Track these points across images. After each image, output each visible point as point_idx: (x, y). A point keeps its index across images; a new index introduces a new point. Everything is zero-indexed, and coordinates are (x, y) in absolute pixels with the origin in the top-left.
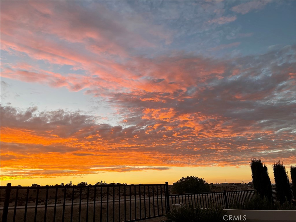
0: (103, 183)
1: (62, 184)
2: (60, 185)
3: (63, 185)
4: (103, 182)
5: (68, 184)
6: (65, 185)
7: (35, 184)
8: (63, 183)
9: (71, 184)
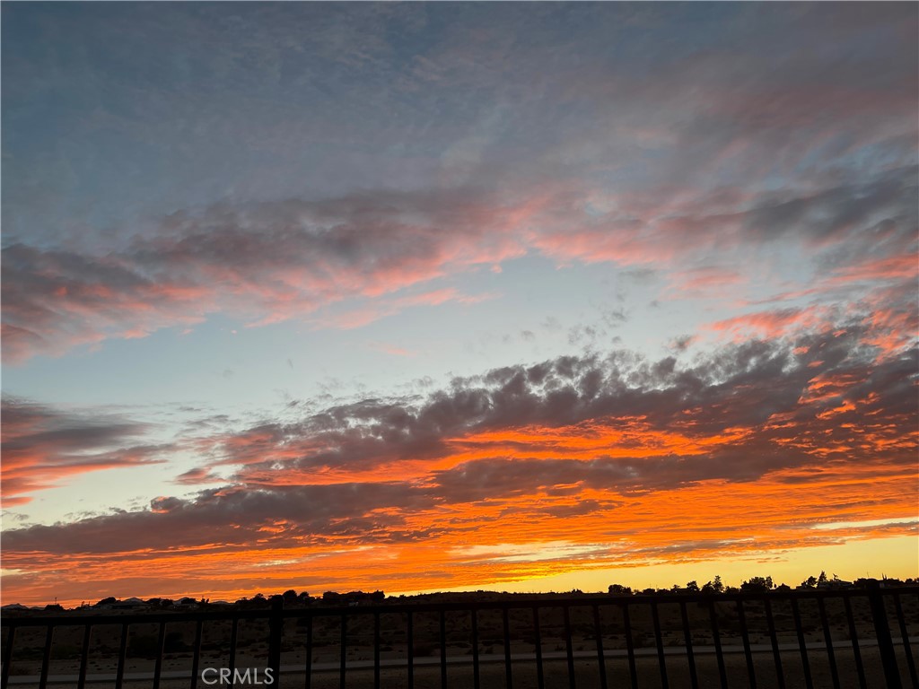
0: (828, 579)
1: (693, 585)
2: (686, 587)
3: (697, 588)
4: (829, 577)
5: (710, 583)
6: (700, 586)
7: (615, 586)
8: (694, 582)
9: (718, 585)
